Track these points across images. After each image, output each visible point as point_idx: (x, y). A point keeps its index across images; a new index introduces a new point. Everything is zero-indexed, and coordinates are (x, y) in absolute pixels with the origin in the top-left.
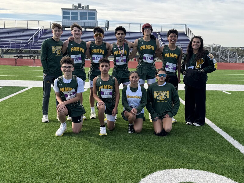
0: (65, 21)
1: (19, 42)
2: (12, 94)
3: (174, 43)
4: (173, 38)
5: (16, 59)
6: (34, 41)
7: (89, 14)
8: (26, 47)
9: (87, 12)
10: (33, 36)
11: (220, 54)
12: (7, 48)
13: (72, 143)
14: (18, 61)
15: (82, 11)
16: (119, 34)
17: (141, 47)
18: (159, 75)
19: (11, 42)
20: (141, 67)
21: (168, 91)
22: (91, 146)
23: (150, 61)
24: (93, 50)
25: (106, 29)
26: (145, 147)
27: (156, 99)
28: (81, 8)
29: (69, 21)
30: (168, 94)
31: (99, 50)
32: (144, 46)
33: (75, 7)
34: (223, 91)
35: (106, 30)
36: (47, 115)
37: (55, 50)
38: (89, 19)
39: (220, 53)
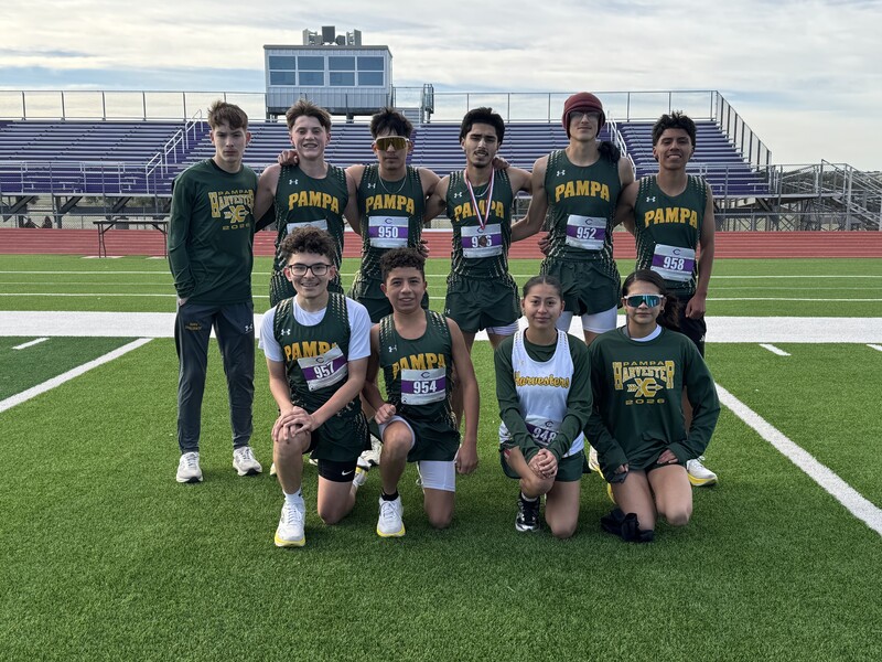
0: (278, 91)
1: (117, 170)
2: (77, 366)
3: (678, 165)
4: (674, 145)
5: (103, 232)
6: (166, 165)
7: (364, 63)
8: (139, 187)
9: (356, 55)
10: (165, 148)
11: (849, 197)
12: (72, 191)
13: (287, 575)
14: (110, 240)
15: (338, 54)
16: (477, 138)
17: (557, 189)
18: (630, 298)
19: (87, 170)
20: (560, 263)
21: (670, 364)
22: (361, 588)
23: (592, 244)
24: (372, 198)
25: (423, 116)
26: (575, 592)
27: (624, 394)
28: (334, 44)
29: (291, 91)
30: (671, 373)
31: (394, 197)
32: (570, 184)
33: (311, 38)
34: (874, 346)
35: (423, 119)
36: (196, 454)
37: (222, 207)
38: (364, 80)
39: (850, 194)
